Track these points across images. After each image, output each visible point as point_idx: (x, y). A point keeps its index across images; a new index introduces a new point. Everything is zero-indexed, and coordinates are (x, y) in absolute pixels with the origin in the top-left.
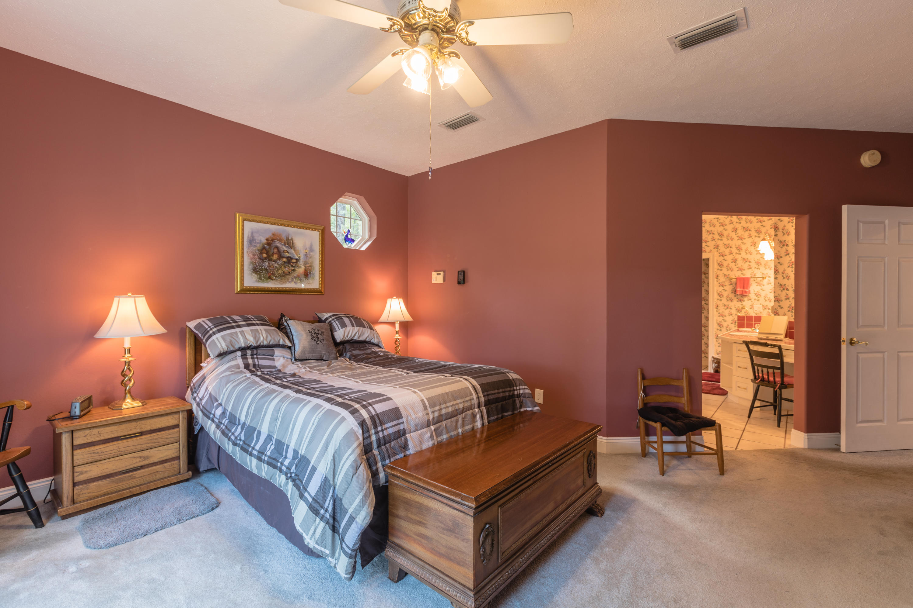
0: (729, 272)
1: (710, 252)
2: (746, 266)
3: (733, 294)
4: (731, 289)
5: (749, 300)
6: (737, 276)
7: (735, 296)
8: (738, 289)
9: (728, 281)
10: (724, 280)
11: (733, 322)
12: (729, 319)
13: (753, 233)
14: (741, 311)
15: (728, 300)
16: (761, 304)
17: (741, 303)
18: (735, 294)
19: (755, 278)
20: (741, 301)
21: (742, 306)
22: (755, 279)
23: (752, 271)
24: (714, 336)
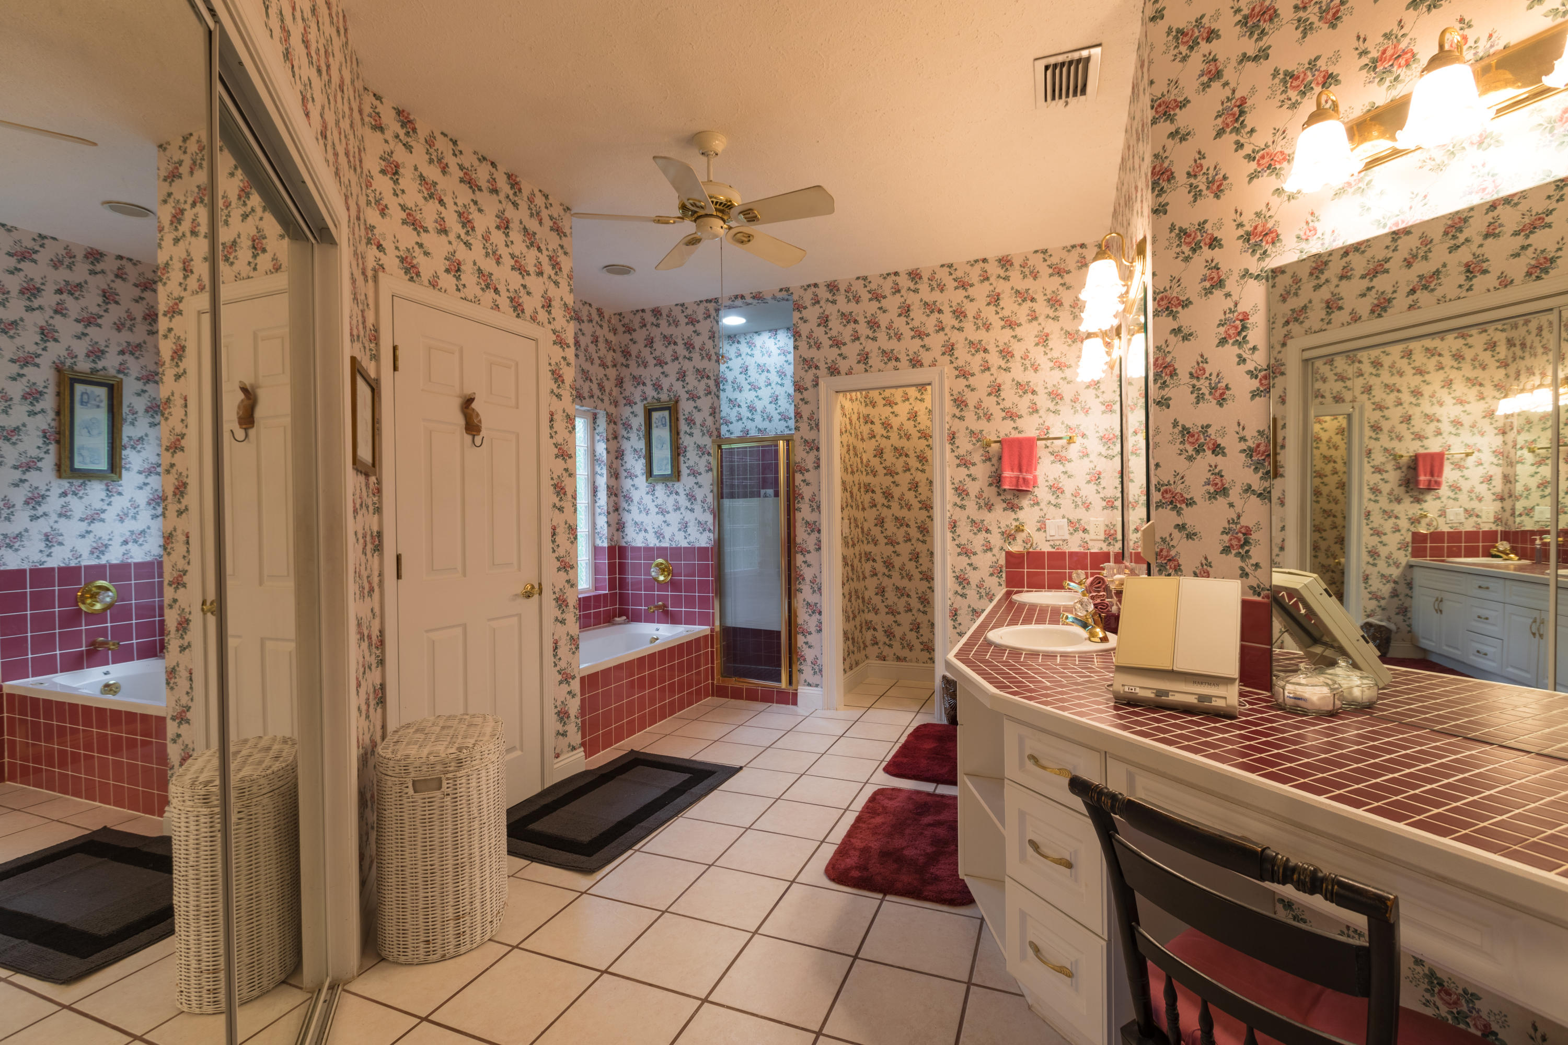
0: (982, 425)
1: (934, 364)
2: (1023, 405)
3: (994, 489)
4: (989, 474)
5: (1032, 505)
6: (1002, 435)
7: (999, 494)
8: (1007, 474)
9: (981, 452)
10: (970, 447)
11: (996, 571)
12: (984, 561)
13: (1042, 308)
14: (1014, 539)
15: (980, 508)
16: (1064, 517)
17: (1013, 516)
18: (998, 487)
19: (1048, 439)
20: (1013, 507)
21: (1017, 523)
22: (1049, 443)
23: (1041, 421)
24: (948, 614)
